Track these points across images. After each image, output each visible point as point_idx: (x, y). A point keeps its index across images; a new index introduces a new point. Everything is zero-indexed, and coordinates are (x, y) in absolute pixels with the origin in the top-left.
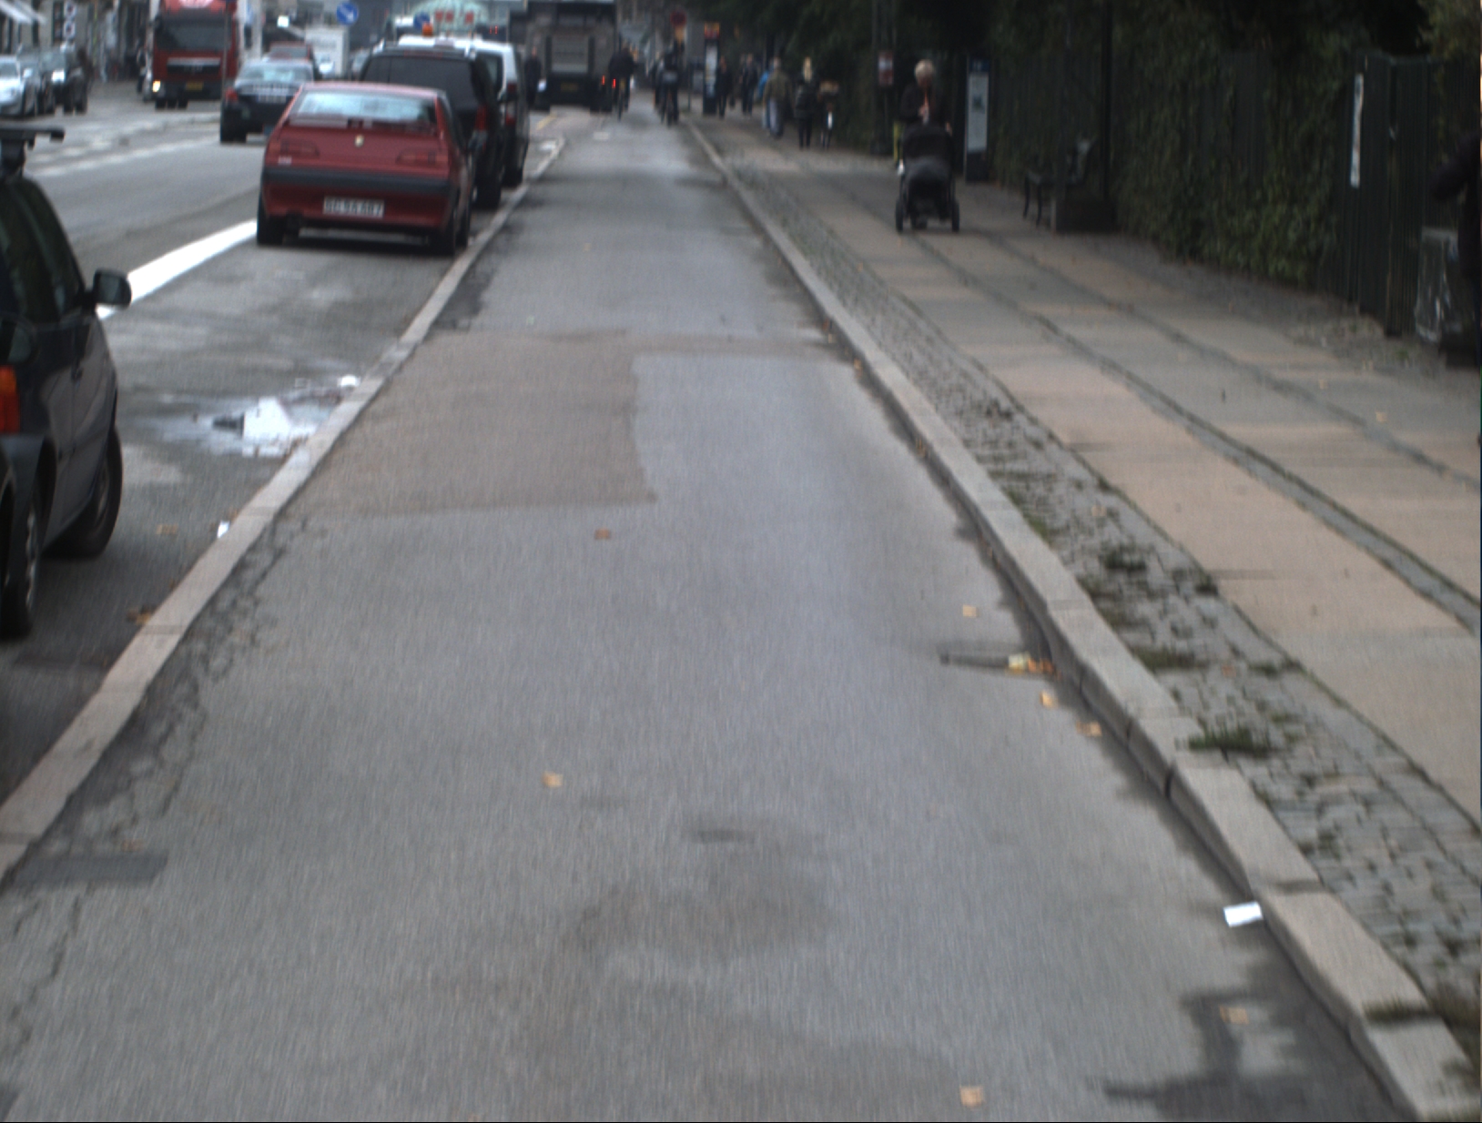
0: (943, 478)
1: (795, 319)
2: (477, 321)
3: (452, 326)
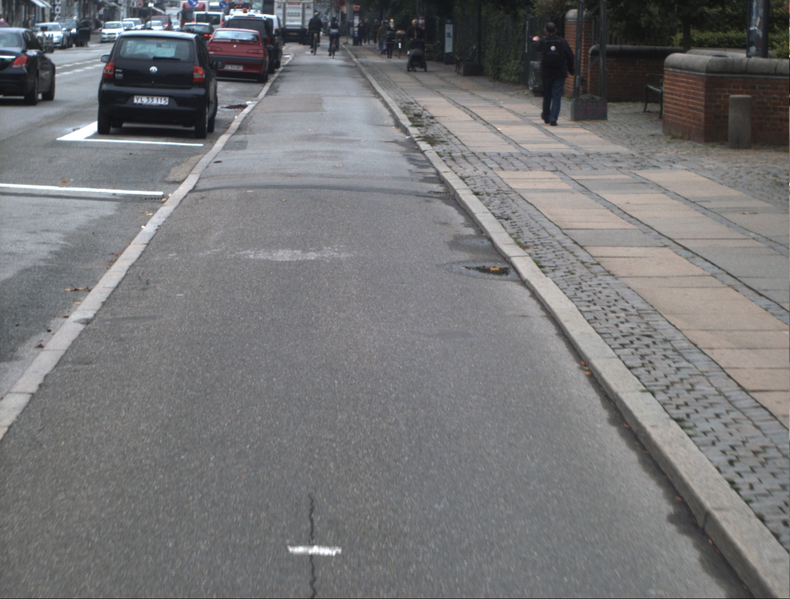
0: (391, 111)
1: (368, 93)
2: (278, 94)
3: (271, 95)
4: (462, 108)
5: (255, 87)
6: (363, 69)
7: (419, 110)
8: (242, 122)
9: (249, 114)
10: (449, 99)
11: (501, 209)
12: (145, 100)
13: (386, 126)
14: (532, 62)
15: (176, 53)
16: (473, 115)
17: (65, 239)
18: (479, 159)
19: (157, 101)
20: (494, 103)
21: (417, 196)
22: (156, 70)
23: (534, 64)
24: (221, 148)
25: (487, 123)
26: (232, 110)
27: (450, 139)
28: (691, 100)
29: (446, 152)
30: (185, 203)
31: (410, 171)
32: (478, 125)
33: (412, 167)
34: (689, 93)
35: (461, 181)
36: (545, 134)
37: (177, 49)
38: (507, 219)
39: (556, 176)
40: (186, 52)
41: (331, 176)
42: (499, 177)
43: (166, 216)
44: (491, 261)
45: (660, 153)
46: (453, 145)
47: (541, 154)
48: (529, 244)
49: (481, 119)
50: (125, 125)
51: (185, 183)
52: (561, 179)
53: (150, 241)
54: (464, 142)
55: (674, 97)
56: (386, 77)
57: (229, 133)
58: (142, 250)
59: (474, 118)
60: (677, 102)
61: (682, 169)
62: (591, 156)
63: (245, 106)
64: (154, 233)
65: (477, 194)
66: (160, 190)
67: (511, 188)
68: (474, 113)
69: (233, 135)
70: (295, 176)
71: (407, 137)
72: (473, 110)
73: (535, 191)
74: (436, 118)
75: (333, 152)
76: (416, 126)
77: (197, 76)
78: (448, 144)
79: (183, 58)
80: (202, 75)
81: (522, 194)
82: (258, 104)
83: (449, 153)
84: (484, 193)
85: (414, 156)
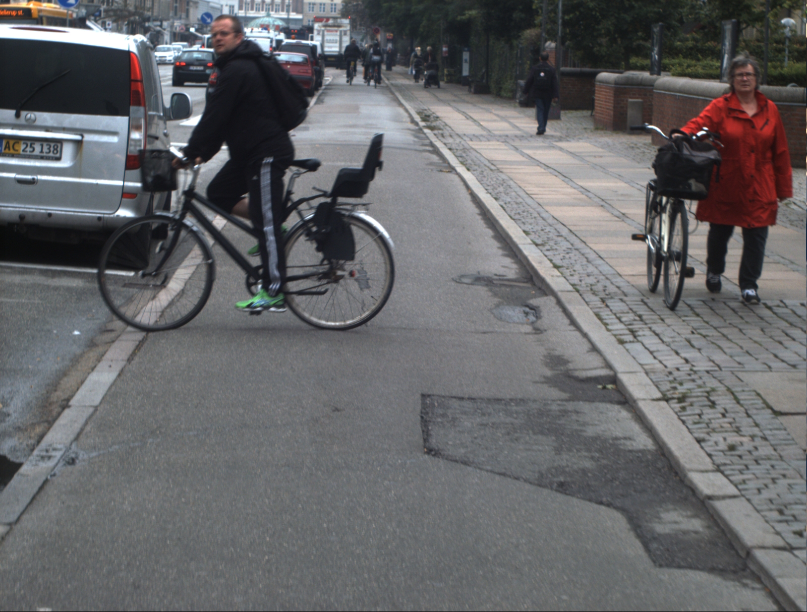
0: (409, 113)
1: (394, 104)
2: (324, 103)
3: (319, 104)
4: (462, 113)
7: (430, 113)
10: (454, 108)
14: (520, 81)
16: (467, 116)
18: (460, 136)
20: (487, 110)
21: (416, 150)
25: (474, 121)
27: (445, 128)
28: (607, 104)
29: (440, 133)
32: (470, 122)
34: (606, 99)
35: (443, 145)
39: (502, 144)
42: (467, 143)
46: (446, 131)
47: (501, 135)
48: (468, 164)
49: (472, 118)
52: (505, 145)
54: (454, 129)
55: (599, 102)
56: (410, 93)
60: (602, 106)
61: (583, 142)
67: (472, 148)
71: (417, 128)
72: (469, 114)
73: (485, 149)
74: (440, 118)
76: (424, 121)
78: (443, 130)
81: (477, 150)
84: (455, 149)
85: (419, 135)
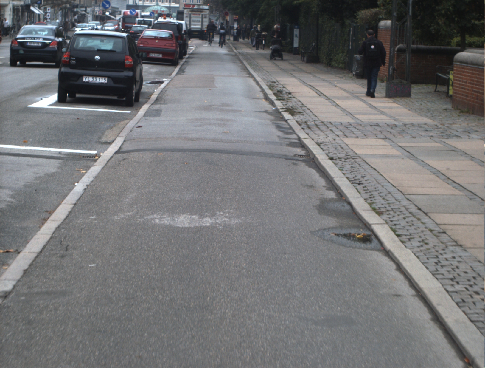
1: (245, 74)
2: (185, 73)
3: (180, 74)
4: (309, 86)
5: (170, 68)
6: (241, 57)
7: (280, 87)
8: (159, 95)
9: (164, 88)
11: (352, 173)
12: (91, 79)
13: (258, 99)
14: (355, 55)
15: (113, 47)
16: (317, 91)
17: (12, 196)
18: (328, 127)
19: (99, 80)
20: (331, 83)
21: (286, 159)
22: (99, 58)
23: (357, 57)
24: (143, 115)
25: (328, 98)
26: (153, 85)
27: (305, 111)
28: (475, 86)
29: (303, 121)
30: (109, 164)
31: (279, 136)
32: (322, 99)
33: (280, 133)
34: (473, 81)
35: (318, 146)
36: (370, 107)
37: (114, 44)
38: (359, 184)
39: (386, 143)
40: (120, 47)
41: (221, 141)
42: (345, 143)
43: (94, 176)
44: (354, 227)
45: (456, 124)
46: (307, 116)
47: (372, 124)
48: (382, 210)
49: (324, 95)
50: (78, 95)
51: (113, 144)
52: (391, 145)
53: (77, 201)
54: (315, 114)
55: (461, 83)
56: (256, 63)
57: (150, 103)
58: (69, 210)
59: (319, 94)
60: (464, 87)
61: (478, 139)
62: (407, 126)
63: (162, 82)
64: (82, 193)
65: (331, 159)
66: (95, 150)
67: (356, 154)
68: (318, 90)
69: (152, 104)
70: (195, 140)
71: (274, 108)
72: (318, 88)
73: (374, 156)
74: (292, 94)
75: (222, 120)
76: (280, 100)
77: (127, 63)
78: (304, 115)
79: (118, 50)
80: (131, 62)
81: (366, 159)
82: (171, 81)
83: (306, 122)
84: (337, 158)
85: (280, 124)
